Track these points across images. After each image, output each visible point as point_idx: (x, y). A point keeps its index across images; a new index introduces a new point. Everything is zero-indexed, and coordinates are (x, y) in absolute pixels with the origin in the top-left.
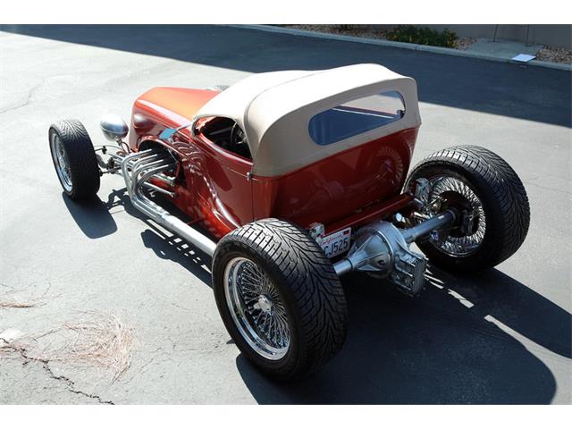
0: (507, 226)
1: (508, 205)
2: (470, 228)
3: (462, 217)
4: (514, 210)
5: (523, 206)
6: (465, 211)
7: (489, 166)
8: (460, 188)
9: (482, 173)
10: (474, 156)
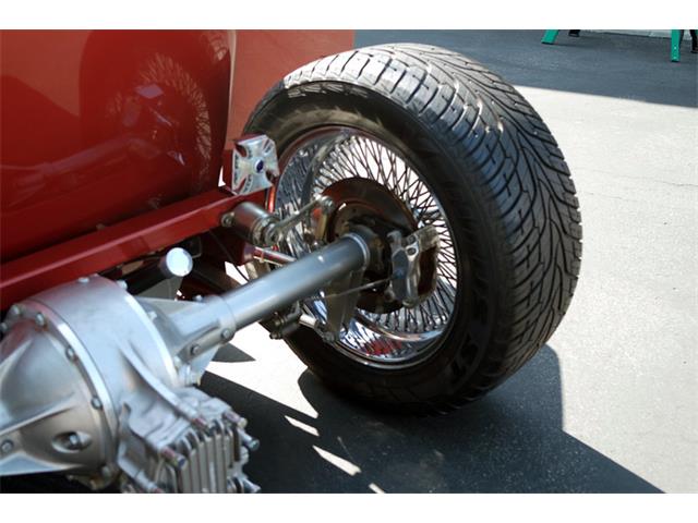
0: (522, 272)
1: (523, 205)
2: (412, 282)
3: (387, 252)
4: (540, 221)
5: (563, 209)
6: (395, 234)
7: (457, 86)
8: (381, 171)
9: (437, 106)
10: (411, 61)
